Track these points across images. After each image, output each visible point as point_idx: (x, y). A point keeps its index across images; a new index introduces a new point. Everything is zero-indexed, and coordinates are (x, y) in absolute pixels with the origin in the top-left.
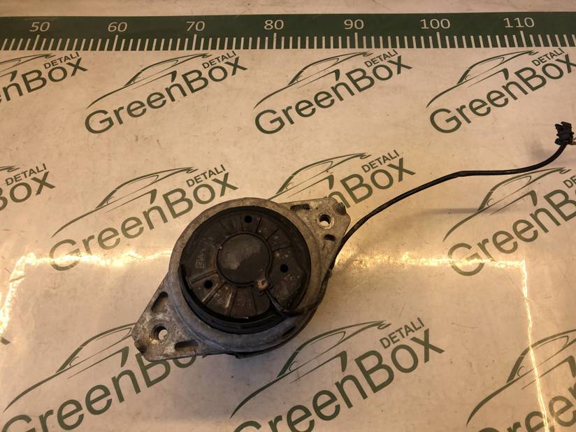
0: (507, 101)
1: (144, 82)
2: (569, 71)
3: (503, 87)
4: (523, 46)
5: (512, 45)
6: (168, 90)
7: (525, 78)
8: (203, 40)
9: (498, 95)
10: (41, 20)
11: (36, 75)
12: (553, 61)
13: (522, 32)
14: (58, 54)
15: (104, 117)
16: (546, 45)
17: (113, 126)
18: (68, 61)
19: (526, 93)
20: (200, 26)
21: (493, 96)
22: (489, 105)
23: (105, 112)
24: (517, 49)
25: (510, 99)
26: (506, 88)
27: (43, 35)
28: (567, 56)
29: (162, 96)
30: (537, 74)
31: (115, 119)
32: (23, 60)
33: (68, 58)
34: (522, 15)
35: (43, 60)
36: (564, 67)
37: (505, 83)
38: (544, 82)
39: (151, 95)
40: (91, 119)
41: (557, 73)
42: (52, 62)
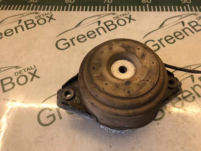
1: (84, 26)
6: (97, 30)
8: (112, 7)
11: (31, 22)
15: (65, 42)
17: (70, 47)
18: (46, 16)
20: (110, 1)
23: (66, 40)
29: (94, 33)
31: (71, 43)
32: (24, 15)
33: (47, 14)
35: (35, 15)
39: (89, 32)
42: (39, 16)
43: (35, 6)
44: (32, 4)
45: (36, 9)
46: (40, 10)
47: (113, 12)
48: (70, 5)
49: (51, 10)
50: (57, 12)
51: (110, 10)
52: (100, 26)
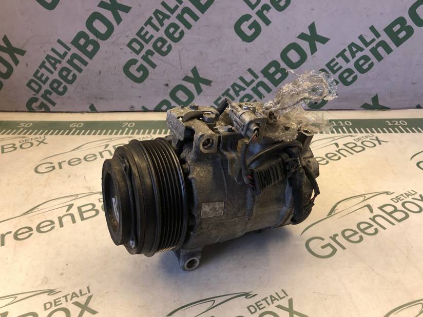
0: (339, 158)
2: (380, 144)
3: (336, 151)
4: (345, 133)
5: (338, 132)
6: (101, 153)
7: (351, 147)
8: (131, 131)
9: (333, 155)
10: (26, 122)
11: (12, 145)
12: (368, 139)
13: (344, 128)
14: (32, 136)
15: (50, 165)
16: (361, 132)
17: (55, 170)
18: (36, 140)
19: (352, 154)
20: (131, 125)
21: (329, 156)
22: (328, 159)
23: (52, 163)
24: (342, 134)
25: (342, 156)
26: (338, 151)
27: (24, 128)
28: (377, 137)
29: (95, 155)
30: (358, 145)
31: (57, 166)
32: (6, 139)
33: (38, 138)
34: (343, 121)
35: (20, 139)
36: (376, 142)
37: (337, 149)
38: (364, 149)
39: (88, 155)
40: (39, 167)
41: (373, 145)
42: (25, 141)
43: (26, 130)
44: (22, 129)
45: (25, 134)
46: (30, 134)
47: (132, 135)
48: (74, 130)
49: (46, 134)
50: (53, 136)
51: (127, 133)
52: (106, 149)
